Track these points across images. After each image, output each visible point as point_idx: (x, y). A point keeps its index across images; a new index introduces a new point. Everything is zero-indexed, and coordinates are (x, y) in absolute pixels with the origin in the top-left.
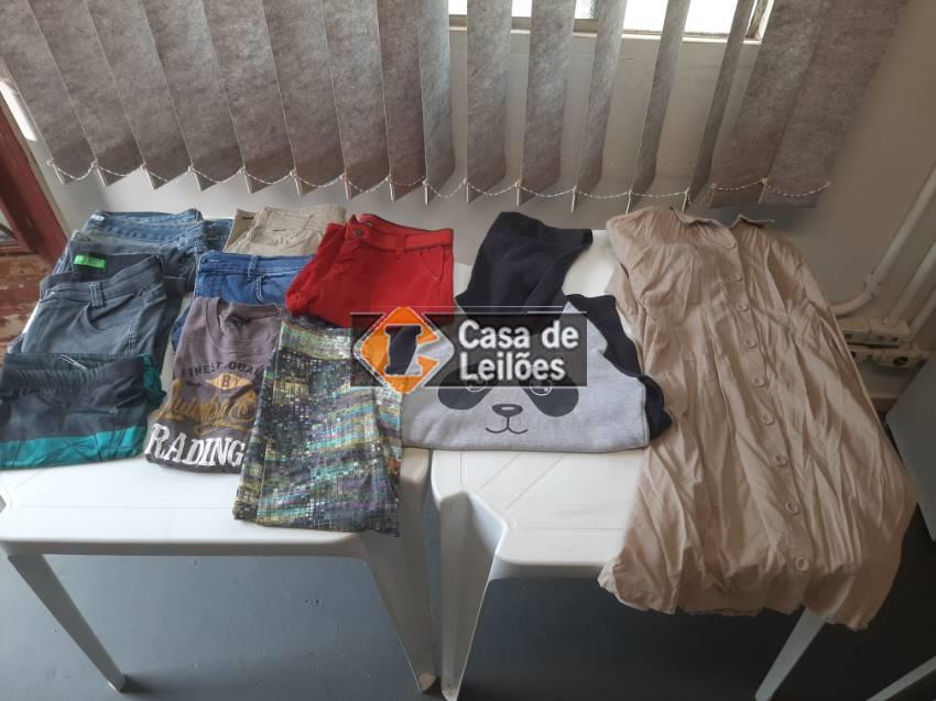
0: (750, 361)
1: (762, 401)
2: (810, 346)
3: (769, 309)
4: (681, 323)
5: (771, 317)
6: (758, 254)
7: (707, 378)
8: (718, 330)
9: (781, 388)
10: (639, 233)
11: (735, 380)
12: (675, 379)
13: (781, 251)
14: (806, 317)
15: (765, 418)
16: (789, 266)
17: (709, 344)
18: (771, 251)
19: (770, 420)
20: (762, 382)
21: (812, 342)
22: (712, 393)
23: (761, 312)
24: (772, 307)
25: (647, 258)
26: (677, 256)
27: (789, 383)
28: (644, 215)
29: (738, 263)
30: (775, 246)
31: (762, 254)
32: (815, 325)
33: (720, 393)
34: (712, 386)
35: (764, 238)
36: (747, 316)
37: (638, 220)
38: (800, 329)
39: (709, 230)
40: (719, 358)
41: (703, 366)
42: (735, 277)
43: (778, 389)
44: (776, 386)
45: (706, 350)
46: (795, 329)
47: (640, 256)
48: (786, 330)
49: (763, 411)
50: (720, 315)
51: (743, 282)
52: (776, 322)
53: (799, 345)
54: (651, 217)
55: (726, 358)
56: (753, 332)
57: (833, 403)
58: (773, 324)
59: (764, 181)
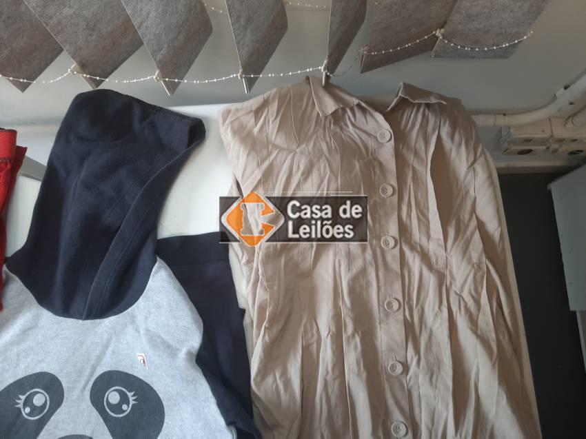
0: (388, 334)
1: (397, 402)
2: (467, 310)
3: (424, 241)
4: (309, 274)
5: (425, 257)
6: (421, 145)
7: (329, 378)
8: (352, 291)
9: (422, 380)
10: (262, 127)
11: (364, 375)
12: (287, 383)
13: (452, 138)
14: (470, 261)
15: (397, 429)
16: (460, 160)
17: (337, 317)
18: (439, 138)
19: (403, 430)
20: (399, 369)
21: (471, 303)
22: (333, 399)
23: (412, 248)
24: (429, 237)
25: (267, 177)
26: (307, 174)
27: (432, 373)
28: (265, 104)
29: (391, 165)
30: (445, 130)
31: (427, 143)
32: (479, 274)
33: (345, 394)
34: (334, 388)
35: (432, 119)
36: (392, 257)
37: (258, 112)
38: (459, 280)
39: (358, 114)
40: (348, 339)
41: (326, 356)
42: (384, 190)
43: (418, 378)
44: (417, 377)
45: (333, 329)
46: (452, 277)
47: (258, 175)
48: (441, 278)
49: (397, 416)
50: (358, 264)
51: (395, 198)
52: (430, 267)
53: (455, 308)
54: (274, 106)
55: (358, 339)
56: (397, 287)
57: (484, 400)
58: (426, 271)
59: (438, 33)
